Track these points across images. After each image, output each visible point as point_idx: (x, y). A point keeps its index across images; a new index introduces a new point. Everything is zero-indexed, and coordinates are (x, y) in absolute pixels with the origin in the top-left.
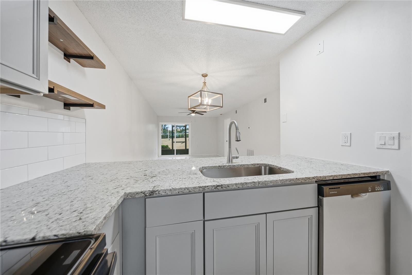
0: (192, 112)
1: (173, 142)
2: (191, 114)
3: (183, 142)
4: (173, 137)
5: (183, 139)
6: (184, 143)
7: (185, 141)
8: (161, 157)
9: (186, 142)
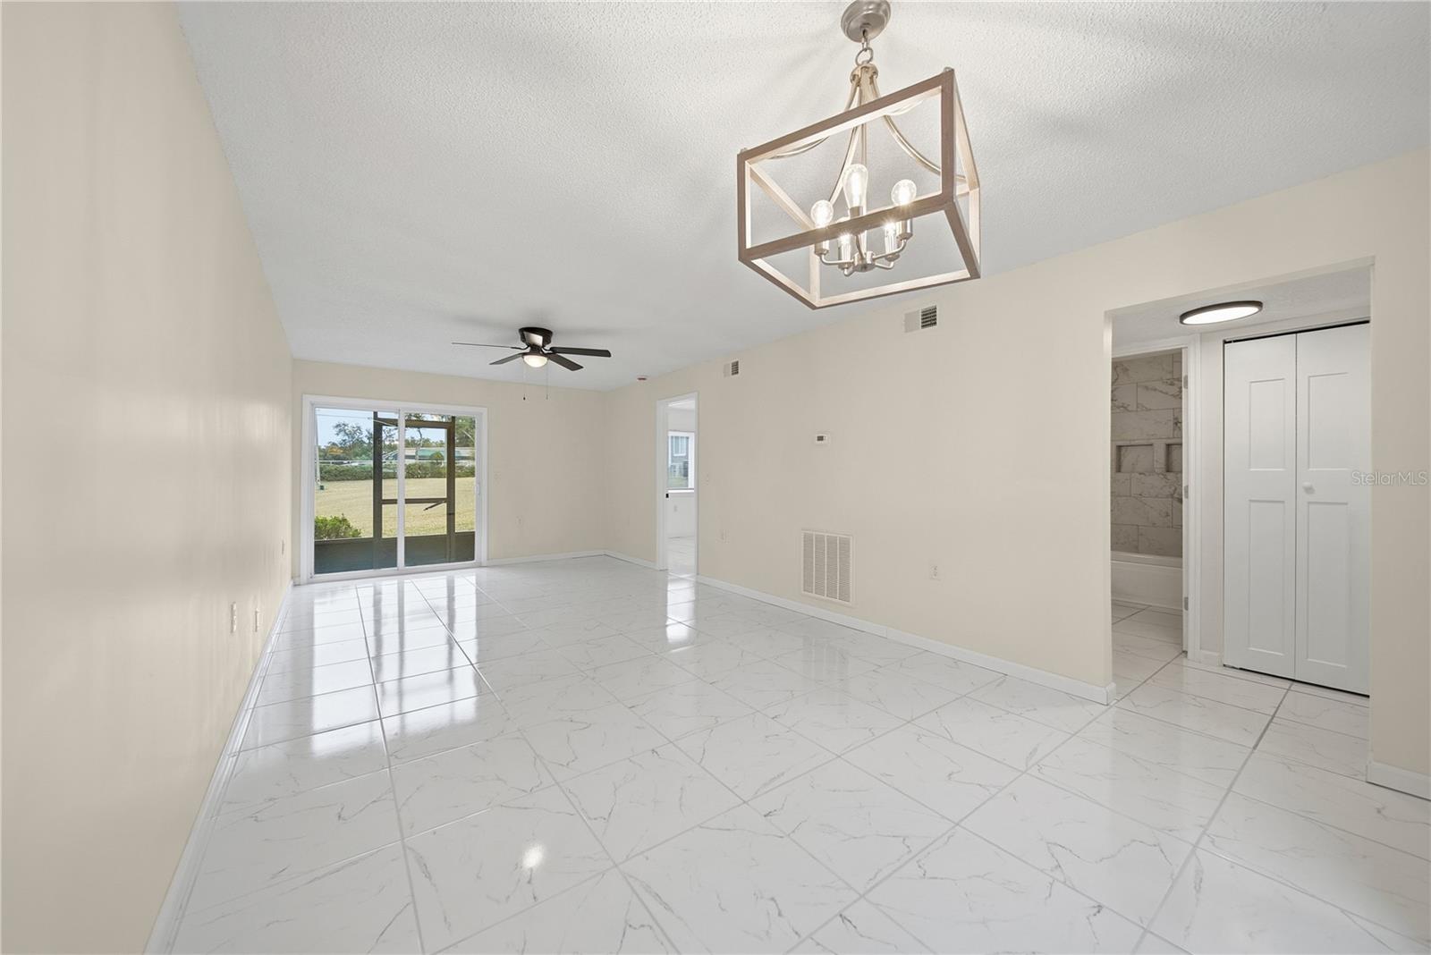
0: (528, 350)
1: (379, 502)
2: (526, 357)
3: (437, 501)
4: (378, 475)
5: (438, 487)
6: (444, 506)
7: (445, 497)
8: (309, 583)
9: (450, 500)
